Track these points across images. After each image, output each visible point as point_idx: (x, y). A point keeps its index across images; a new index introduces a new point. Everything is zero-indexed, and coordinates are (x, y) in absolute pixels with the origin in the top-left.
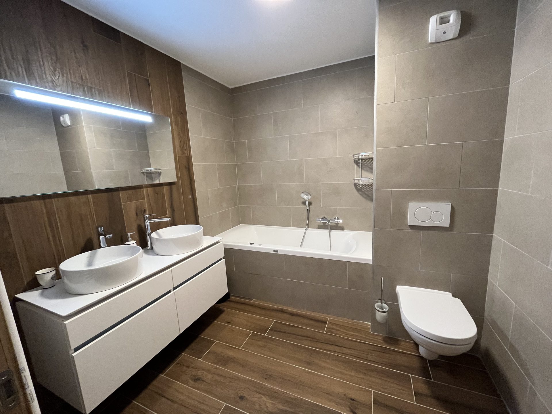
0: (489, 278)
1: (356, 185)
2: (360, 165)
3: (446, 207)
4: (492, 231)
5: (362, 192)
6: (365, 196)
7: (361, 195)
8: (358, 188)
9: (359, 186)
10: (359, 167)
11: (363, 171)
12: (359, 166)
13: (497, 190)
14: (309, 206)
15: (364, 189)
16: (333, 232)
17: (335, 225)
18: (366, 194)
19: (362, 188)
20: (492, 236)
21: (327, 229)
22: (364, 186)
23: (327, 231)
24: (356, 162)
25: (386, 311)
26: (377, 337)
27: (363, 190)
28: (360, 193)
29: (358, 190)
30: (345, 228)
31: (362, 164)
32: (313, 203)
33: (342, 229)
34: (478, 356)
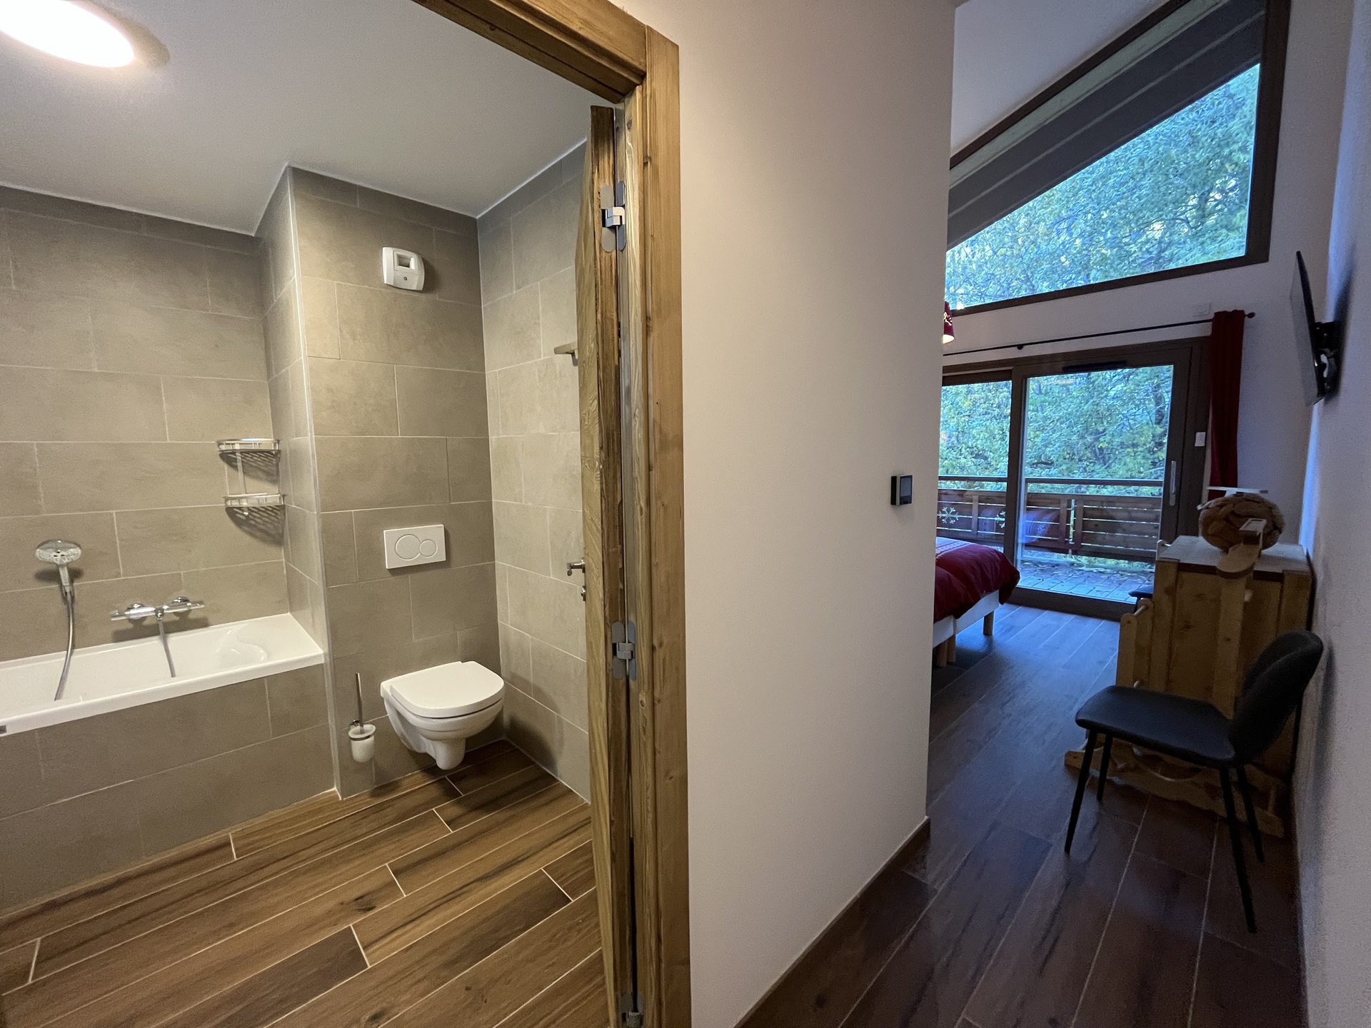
0: (499, 621)
1: (231, 512)
2: (239, 464)
3: (436, 532)
4: (493, 558)
5: (250, 525)
6: (258, 534)
7: (251, 534)
8: (240, 518)
9: (241, 512)
10: (238, 470)
11: (248, 479)
12: (235, 467)
13: (491, 502)
14: (72, 581)
15: (257, 520)
16: (174, 639)
17: (177, 618)
18: (261, 530)
19: (251, 517)
20: (494, 565)
21: (157, 633)
22: (255, 512)
23: (154, 643)
24: (228, 457)
25: (372, 732)
26: (359, 799)
27: (253, 522)
28: (246, 528)
29: (239, 523)
30: (210, 620)
31: (242, 462)
32: (87, 572)
33: (203, 623)
34: (504, 738)
